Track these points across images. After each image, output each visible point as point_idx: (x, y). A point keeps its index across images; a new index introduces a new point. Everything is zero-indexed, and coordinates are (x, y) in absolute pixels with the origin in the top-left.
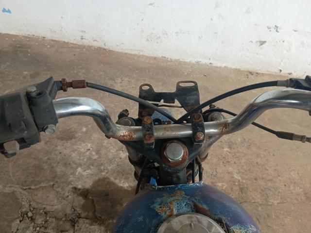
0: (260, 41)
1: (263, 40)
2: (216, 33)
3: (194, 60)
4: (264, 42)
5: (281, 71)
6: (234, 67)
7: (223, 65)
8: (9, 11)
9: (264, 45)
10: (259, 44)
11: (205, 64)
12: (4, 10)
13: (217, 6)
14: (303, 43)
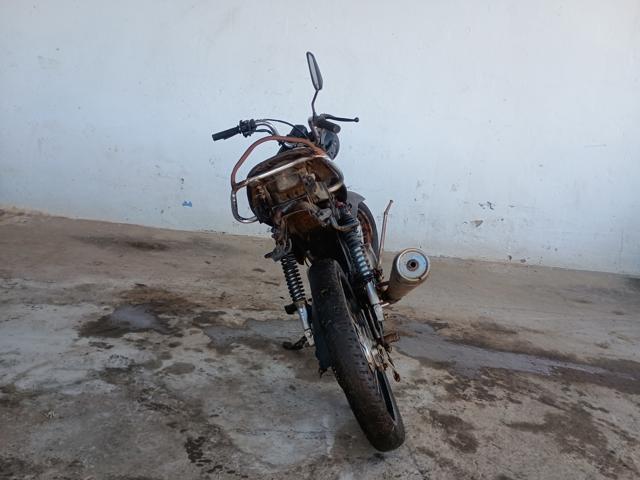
0: (476, 222)
1: (478, 219)
2: (423, 215)
4: (482, 221)
5: (510, 258)
7: (439, 254)
8: (190, 204)
9: (482, 226)
10: (475, 225)
12: (185, 204)
14: (525, 220)
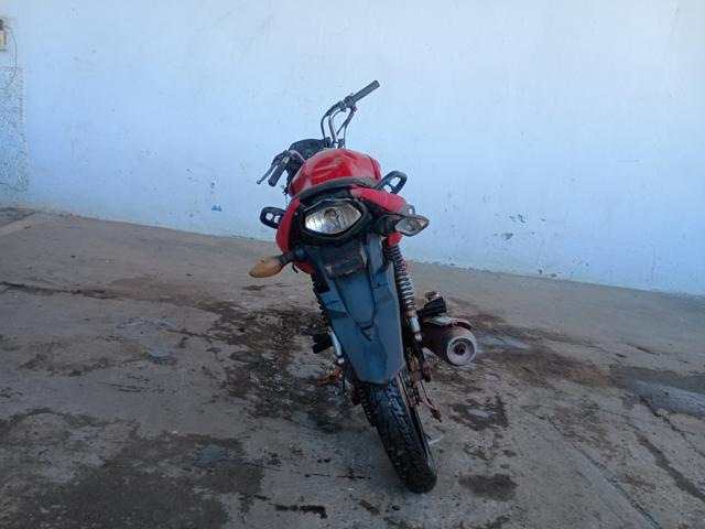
1: (509, 232)
2: (453, 226)
3: (431, 261)
4: (512, 234)
5: (541, 271)
6: (481, 269)
7: (468, 266)
8: (220, 209)
10: (505, 237)
11: (445, 266)
12: (215, 208)
13: (449, 196)
